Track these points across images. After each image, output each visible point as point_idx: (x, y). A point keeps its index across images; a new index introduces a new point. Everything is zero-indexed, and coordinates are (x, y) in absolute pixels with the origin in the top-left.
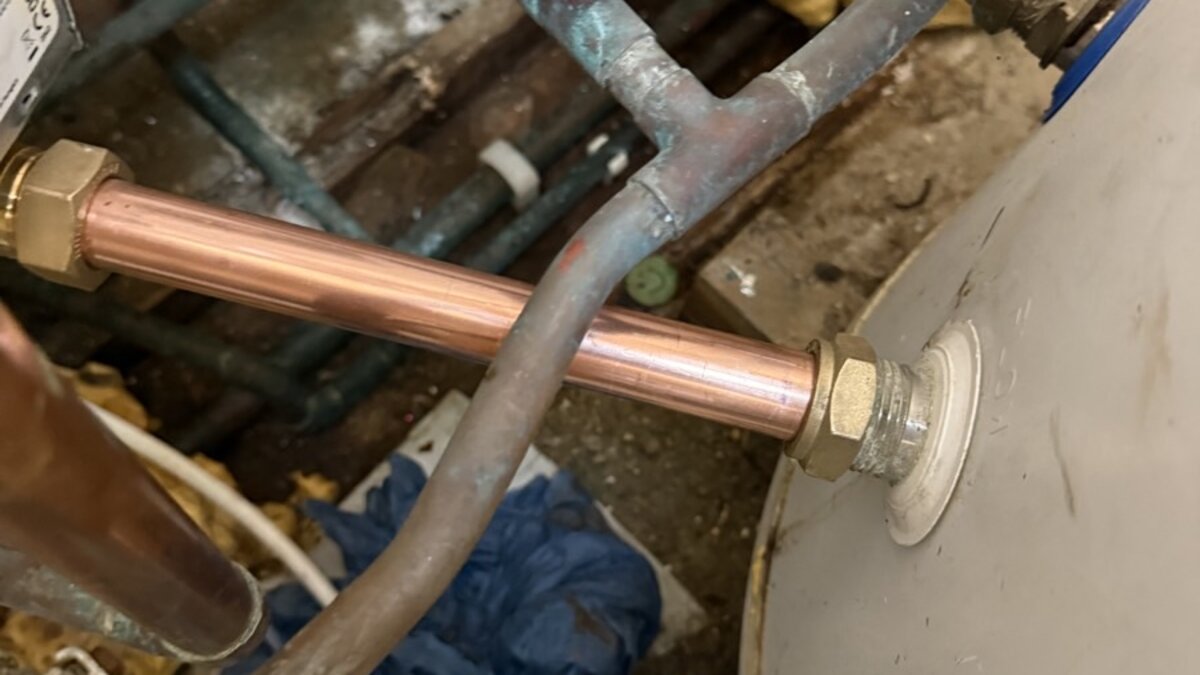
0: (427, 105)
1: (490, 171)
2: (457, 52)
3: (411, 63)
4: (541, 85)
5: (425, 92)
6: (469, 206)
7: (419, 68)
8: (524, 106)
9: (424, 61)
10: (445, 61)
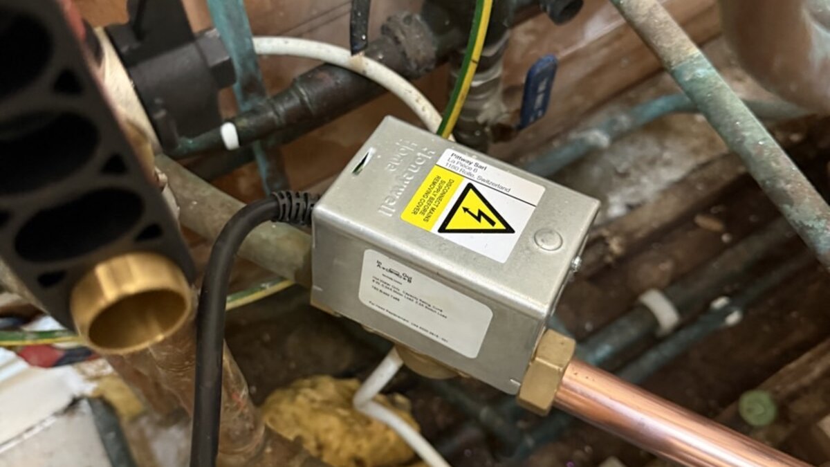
0: (609, 259)
1: (646, 309)
2: (637, 230)
3: (605, 233)
4: (679, 254)
5: (611, 253)
6: (630, 331)
7: (611, 237)
8: (667, 266)
9: (616, 234)
10: (629, 235)
